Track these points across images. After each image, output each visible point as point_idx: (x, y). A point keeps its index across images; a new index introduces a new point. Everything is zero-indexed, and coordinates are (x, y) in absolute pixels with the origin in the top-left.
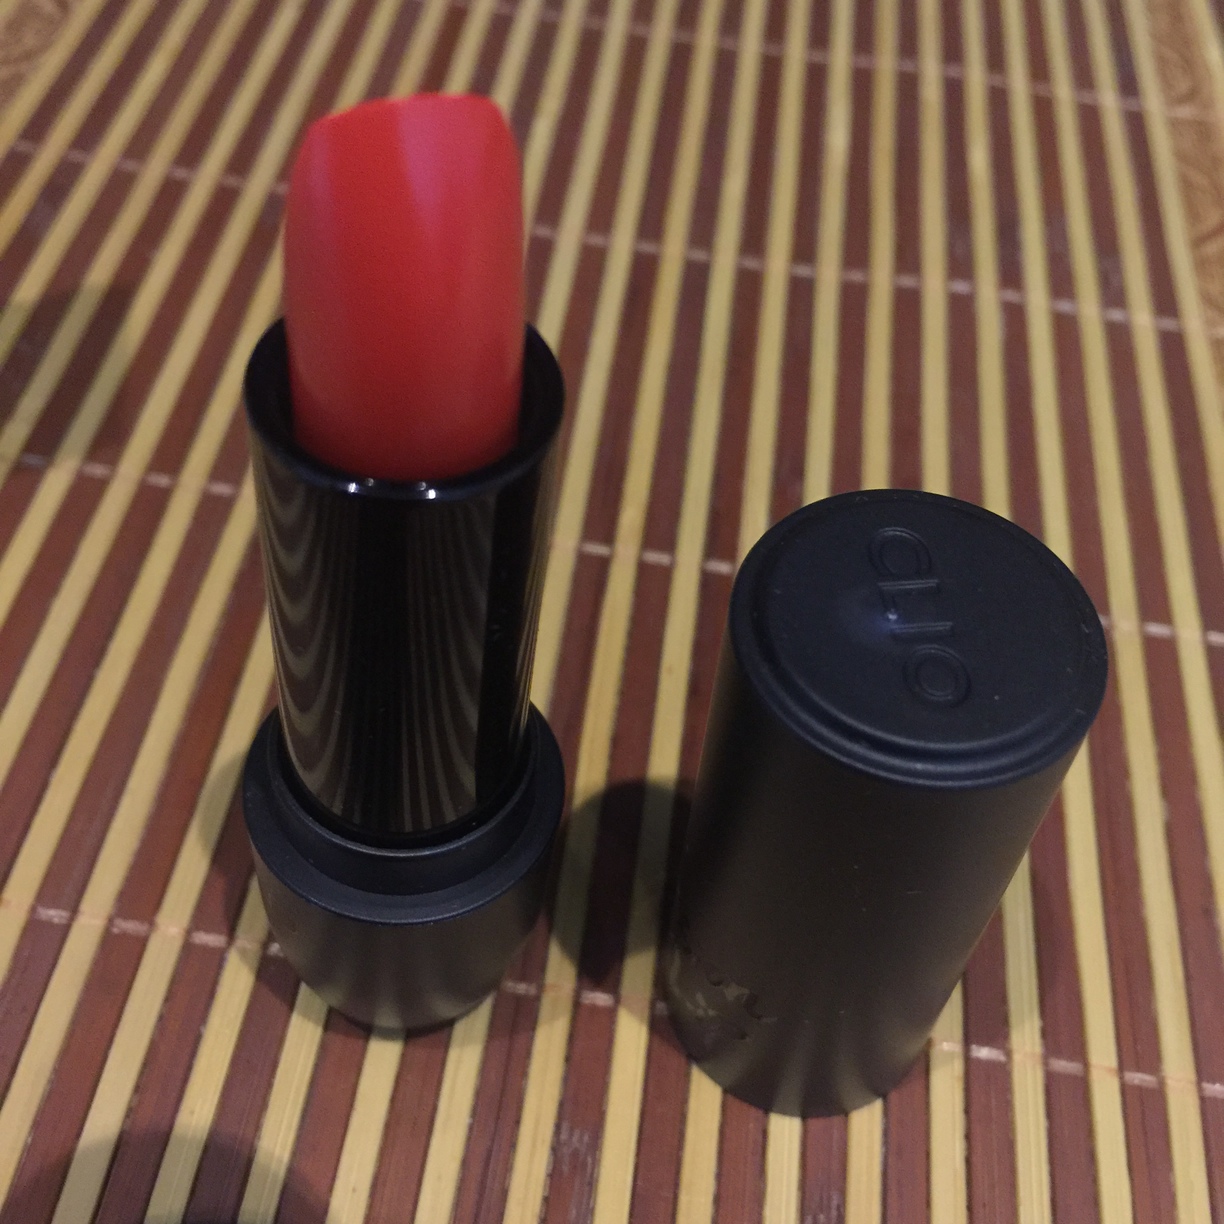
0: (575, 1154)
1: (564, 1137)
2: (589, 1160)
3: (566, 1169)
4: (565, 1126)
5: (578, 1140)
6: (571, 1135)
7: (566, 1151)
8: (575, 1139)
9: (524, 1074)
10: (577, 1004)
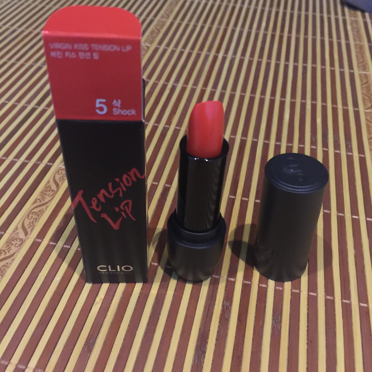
0: (227, 306)
1: (224, 303)
2: (230, 307)
3: (225, 308)
4: (225, 301)
5: (228, 304)
6: (226, 303)
7: (225, 306)
8: (227, 304)
9: (217, 292)
10: (227, 280)
